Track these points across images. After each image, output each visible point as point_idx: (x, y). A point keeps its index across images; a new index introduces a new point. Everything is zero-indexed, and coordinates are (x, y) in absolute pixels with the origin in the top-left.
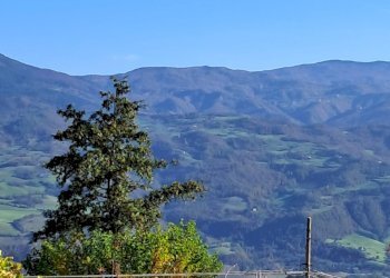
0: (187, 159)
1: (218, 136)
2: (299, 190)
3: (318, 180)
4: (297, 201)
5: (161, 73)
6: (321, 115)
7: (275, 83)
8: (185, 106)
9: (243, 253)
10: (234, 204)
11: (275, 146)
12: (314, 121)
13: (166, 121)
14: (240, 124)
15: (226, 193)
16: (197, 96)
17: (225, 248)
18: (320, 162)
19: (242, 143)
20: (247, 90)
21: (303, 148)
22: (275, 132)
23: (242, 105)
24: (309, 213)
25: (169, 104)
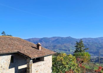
0: (87, 46)
1: (91, 44)
2: (98, 49)
3: (100, 48)
4: (98, 50)
5: (85, 38)
6: (100, 42)
7: (96, 39)
8: (87, 41)
9: (93, 55)
10: (92, 50)
11: (96, 45)
12: (100, 43)
13: (85, 43)
14: (93, 43)
15: (91, 49)
16: (88, 40)
17: (91, 54)
18: (100, 46)
19: (93, 45)
20: (93, 40)
21: (99, 45)
22: (96, 44)
23: (93, 41)
24: (99, 51)
25: (86, 41)
